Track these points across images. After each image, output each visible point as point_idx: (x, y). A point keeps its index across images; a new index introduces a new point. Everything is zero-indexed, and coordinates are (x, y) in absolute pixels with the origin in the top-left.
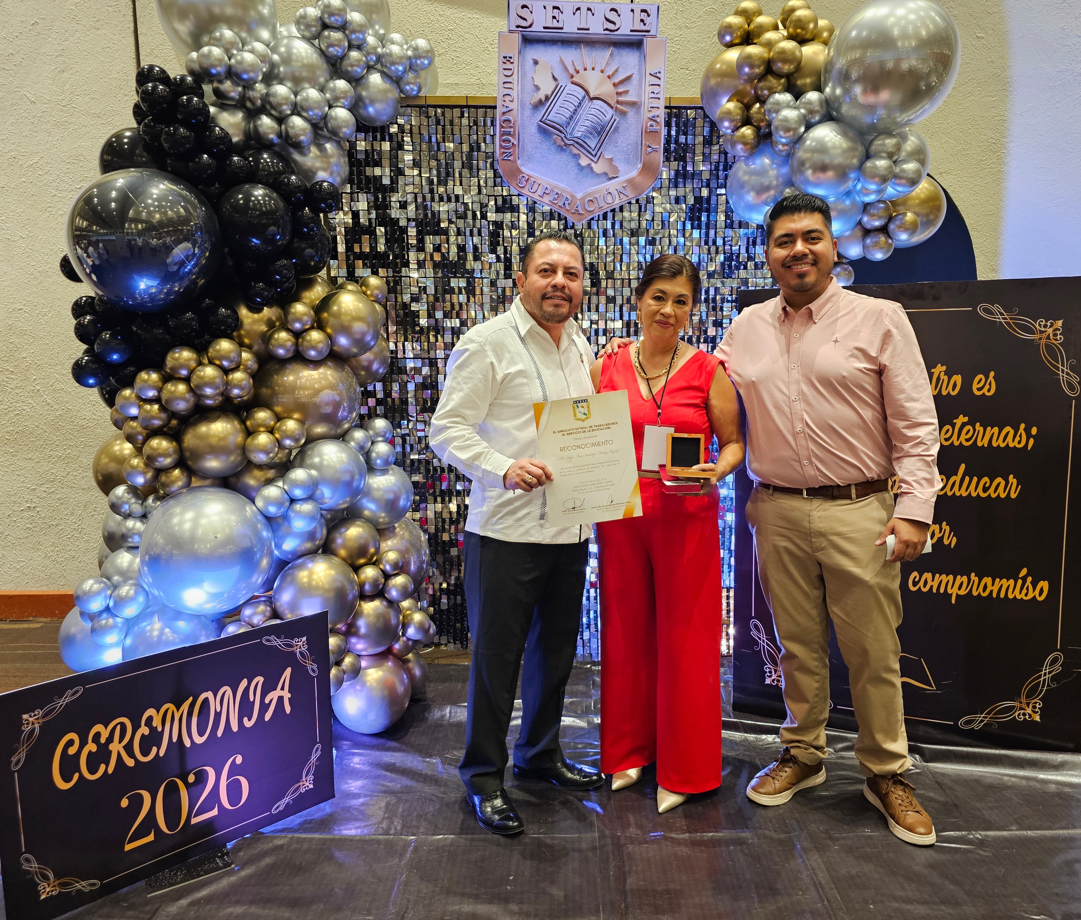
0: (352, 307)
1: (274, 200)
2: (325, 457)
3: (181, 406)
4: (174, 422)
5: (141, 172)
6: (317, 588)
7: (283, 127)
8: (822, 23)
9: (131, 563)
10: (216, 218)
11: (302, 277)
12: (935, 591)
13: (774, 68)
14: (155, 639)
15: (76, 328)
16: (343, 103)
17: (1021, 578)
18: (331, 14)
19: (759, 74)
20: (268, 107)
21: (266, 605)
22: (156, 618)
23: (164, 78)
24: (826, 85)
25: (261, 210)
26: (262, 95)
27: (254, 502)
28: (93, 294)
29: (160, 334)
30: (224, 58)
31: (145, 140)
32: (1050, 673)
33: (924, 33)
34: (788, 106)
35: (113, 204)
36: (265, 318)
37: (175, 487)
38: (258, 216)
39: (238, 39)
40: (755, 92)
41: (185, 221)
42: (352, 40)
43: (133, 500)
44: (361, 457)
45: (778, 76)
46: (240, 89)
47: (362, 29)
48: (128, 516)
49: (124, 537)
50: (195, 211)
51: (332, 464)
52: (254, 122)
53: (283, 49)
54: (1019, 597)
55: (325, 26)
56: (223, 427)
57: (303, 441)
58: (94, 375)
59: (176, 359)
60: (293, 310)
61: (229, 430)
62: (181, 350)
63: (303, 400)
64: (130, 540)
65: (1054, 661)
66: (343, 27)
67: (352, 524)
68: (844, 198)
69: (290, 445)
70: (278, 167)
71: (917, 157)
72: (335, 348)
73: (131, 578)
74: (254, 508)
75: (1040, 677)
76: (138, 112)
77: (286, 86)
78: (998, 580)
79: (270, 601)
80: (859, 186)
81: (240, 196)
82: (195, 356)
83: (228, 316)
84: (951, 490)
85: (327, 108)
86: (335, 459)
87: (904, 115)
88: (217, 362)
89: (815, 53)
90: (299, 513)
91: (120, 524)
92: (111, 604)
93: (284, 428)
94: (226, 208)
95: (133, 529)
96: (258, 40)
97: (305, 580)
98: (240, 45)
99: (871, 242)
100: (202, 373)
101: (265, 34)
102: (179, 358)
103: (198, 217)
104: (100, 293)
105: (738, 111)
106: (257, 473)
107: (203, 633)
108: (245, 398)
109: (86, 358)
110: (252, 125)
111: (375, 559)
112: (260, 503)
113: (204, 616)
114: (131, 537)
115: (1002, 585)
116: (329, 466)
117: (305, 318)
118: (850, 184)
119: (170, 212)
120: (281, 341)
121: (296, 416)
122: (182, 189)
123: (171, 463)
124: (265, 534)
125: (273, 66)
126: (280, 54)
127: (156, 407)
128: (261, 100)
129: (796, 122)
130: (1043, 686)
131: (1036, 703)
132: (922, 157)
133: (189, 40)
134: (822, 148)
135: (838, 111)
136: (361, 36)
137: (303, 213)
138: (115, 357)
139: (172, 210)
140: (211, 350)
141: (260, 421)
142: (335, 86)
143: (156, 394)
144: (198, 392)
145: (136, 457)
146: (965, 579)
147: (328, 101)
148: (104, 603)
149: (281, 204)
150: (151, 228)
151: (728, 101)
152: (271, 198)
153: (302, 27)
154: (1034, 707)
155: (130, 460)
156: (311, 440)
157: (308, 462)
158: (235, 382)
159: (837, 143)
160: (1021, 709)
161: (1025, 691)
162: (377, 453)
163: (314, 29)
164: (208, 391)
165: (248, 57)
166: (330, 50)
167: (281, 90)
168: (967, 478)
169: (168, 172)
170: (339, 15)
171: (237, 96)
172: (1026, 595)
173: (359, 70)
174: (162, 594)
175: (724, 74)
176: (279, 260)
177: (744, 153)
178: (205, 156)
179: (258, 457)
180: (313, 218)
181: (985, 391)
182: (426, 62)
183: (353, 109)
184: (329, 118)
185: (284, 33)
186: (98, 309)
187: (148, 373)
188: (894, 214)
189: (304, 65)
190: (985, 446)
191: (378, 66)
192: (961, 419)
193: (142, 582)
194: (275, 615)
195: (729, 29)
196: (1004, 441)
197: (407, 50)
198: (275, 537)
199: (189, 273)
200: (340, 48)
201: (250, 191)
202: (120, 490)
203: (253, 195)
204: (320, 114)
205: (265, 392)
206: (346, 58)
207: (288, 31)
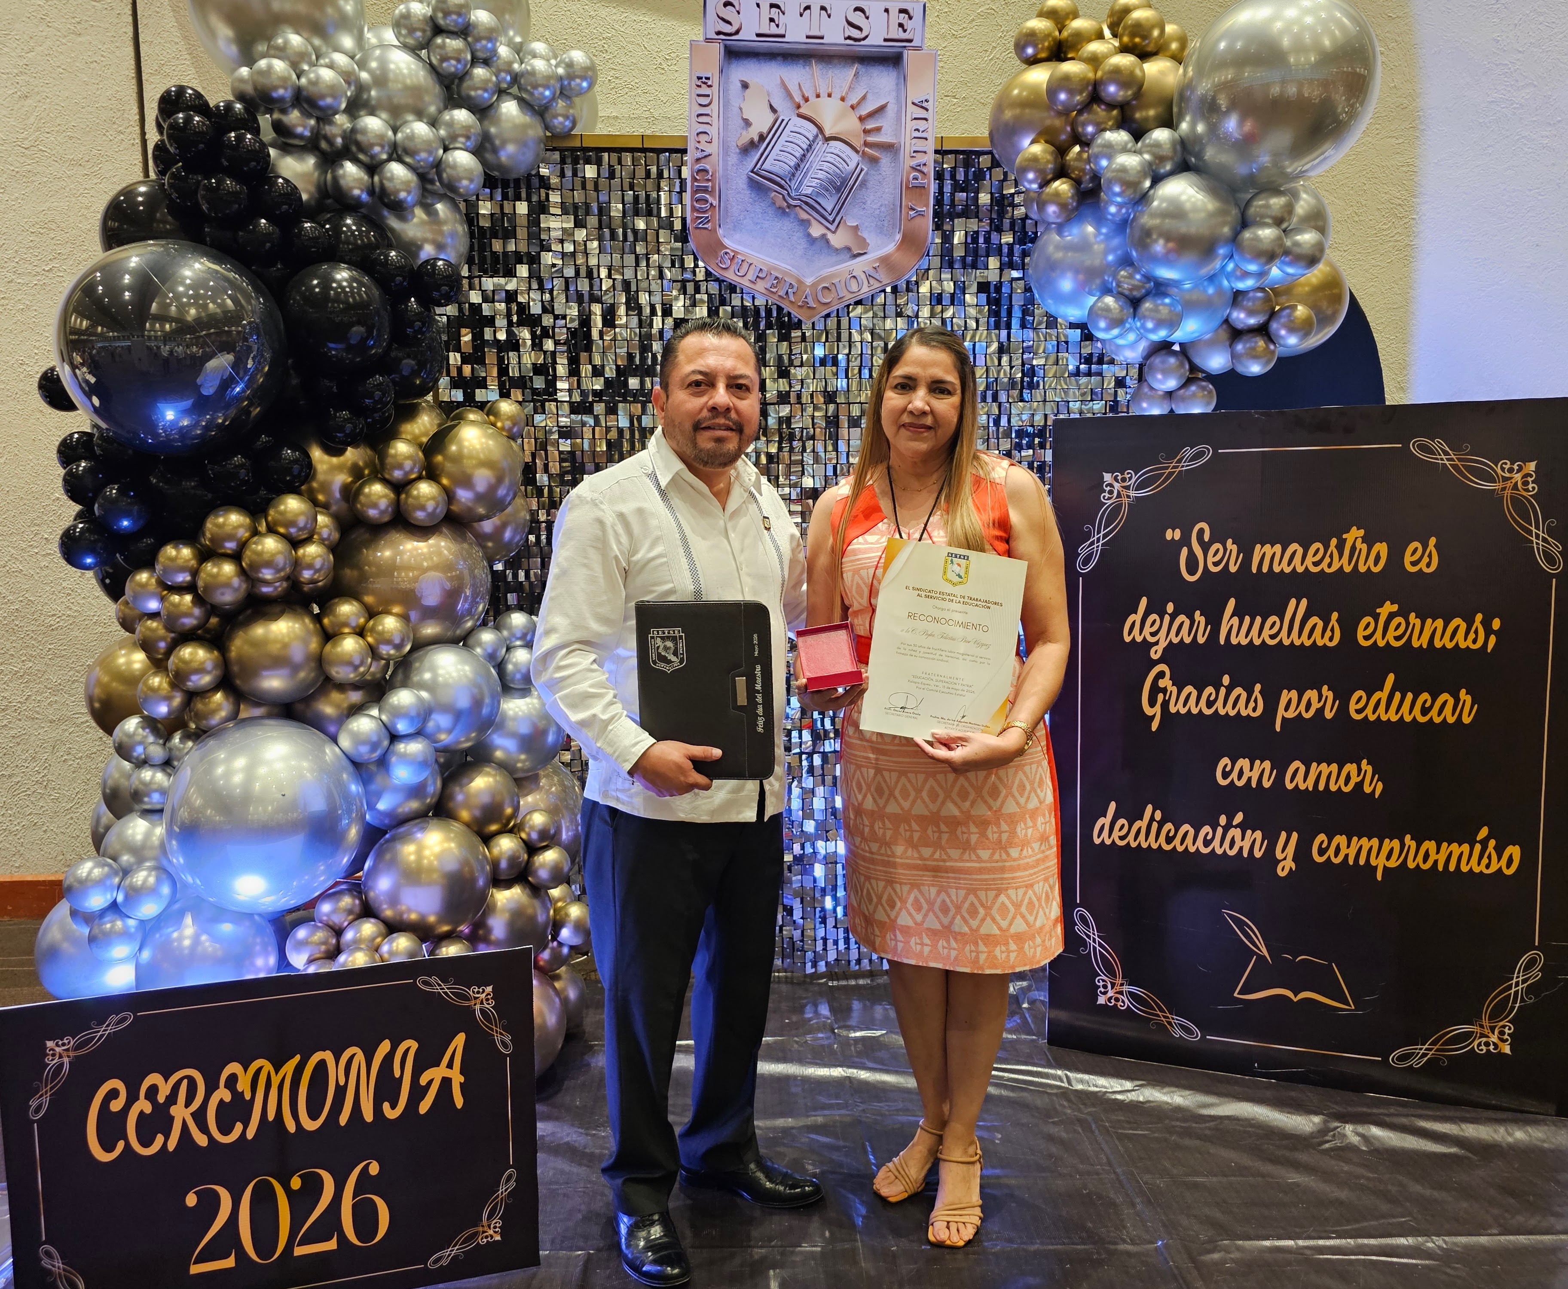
0: (478, 447)
1: (366, 287)
2: (441, 672)
3: (227, 598)
4: (214, 620)
5: (163, 246)
6: (430, 870)
7: (376, 179)
8: (1170, 29)
9: (148, 835)
10: (280, 313)
11: (403, 402)
12: (1351, 862)
13: (1103, 94)
14: (185, 949)
15: (65, 480)
16: (464, 144)
17: (1480, 842)
18: (447, 14)
19: (1082, 103)
20: (354, 149)
21: (354, 897)
22: (188, 920)
23: (200, 105)
24: (1181, 119)
25: (346, 302)
26: (345, 131)
27: (334, 740)
28: (91, 430)
29: (193, 488)
30: (290, 76)
31: (171, 200)
32: (1524, 981)
33: (1327, 43)
34: (1125, 150)
35: (127, 293)
36: (350, 462)
37: (215, 720)
38: (342, 311)
39: (310, 48)
40: (1073, 130)
41: (232, 318)
42: (477, 50)
43: (151, 740)
44: (492, 670)
45: (1109, 106)
46: (312, 122)
47: (491, 35)
48: (143, 764)
49: (137, 796)
50: (249, 302)
51: (451, 681)
52: (333, 172)
53: (374, 65)
54: (1477, 870)
55: (438, 31)
56: (288, 628)
57: (408, 648)
58: (92, 552)
59: (220, 526)
60: (392, 451)
61: (297, 632)
62: (227, 512)
63: (405, 586)
64: (146, 799)
65: (1531, 964)
66: (464, 31)
67: (480, 773)
68: (1206, 283)
69: (388, 654)
70: (369, 238)
71: (1313, 223)
72: (452, 507)
73: (147, 860)
74: (337, 749)
75: (1510, 987)
76: (162, 158)
77: (380, 118)
78: (1445, 845)
79: (358, 889)
80: (1231, 267)
81: (315, 282)
82: (248, 520)
83: (296, 461)
84: (1374, 713)
85: (441, 151)
86: (455, 674)
87: (1296, 164)
88: (282, 530)
89: (1162, 73)
90: (404, 757)
91: (129, 775)
92: (120, 899)
93: (380, 628)
94: (294, 300)
95: (151, 782)
96: (338, 49)
97: (412, 858)
98: (314, 57)
99: (1245, 348)
100: (260, 547)
101: (347, 42)
102: (224, 524)
103: (253, 312)
104: (104, 425)
105: (1049, 157)
106: (336, 696)
107: (258, 941)
108: (321, 583)
109: (81, 526)
110: (329, 176)
111: (512, 824)
112: (345, 742)
113: (260, 915)
114: (148, 795)
115: (1451, 853)
116: (446, 685)
117: (408, 464)
118: (1217, 264)
119: (211, 305)
120: (374, 498)
121: (396, 609)
122: (230, 271)
123: (210, 683)
124: (353, 788)
125: (361, 88)
126: (370, 72)
127: (188, 598)
128: (343, 138)
129: (1138, 172)
130: (1515, 1002)
131: (1504, 1026)
132: (1321, 222)
133: (233, 50)
134: (1176, 212)
135: (1199, 156)
136: (490, 45)
137: (407, 306)
138: (125, 523)
139: (214, 302)
140: (272, 512)
141: (342, 619)
142: (452, 119)
143: (188, 578)
144: (253, 575)
145: (155, 674)
146: (1396, 843)
147: (442, 140)
148: (108, 896)
149: (376, 292)
150: (184, 328)
151: (1033, 142)
152: (361, 284)
153: (404, 32)
154: (1502, 1033)
155: (147, 679)
156: (420, 645)
157: (416, 679)
158: (308, 560)
159: (1199, 203)
160: (1483, 1035)
161: (1487, 1008)
162: (515, 665)
163: (420, 34)
164: (267, 574)
165: (327, 75)
166: (445, 65)
167: (373, 124)
168: (1398, 695)
169: (205, 244)
170: (459, 14)
171: (307, 133)
172: (1488, 866)
173: (486, 95)
174: (198, 882)
175: (1024, 104)
176: (373, 376)
177: (1058, 217)
178: (263, 221)
179: (340, 673)
180: (421, 313)
181: (1422, 565)
182: (585, 84)
183: (477, 152)
184: (443, 166)
185: (374, 41)
186: (98, 452)
187: (176, 547)
188: (1277, 308)
189: (406, 88)
190: (1425, 646)
191: (514, 90)
192: (1389, 608)
193: (165, 863)
194: (367, 911)
195: (1031, 37)
196: (1451, 640)
197: (556, 66)
198: (367, 793)
199: (239, 398)
200: (458, 61)
201: (330, 274)
202: (132, 724)
203: (335, 281)
204: (431, 159)
205: (349, 573)
206: (468, 77)
207: (380, 38)
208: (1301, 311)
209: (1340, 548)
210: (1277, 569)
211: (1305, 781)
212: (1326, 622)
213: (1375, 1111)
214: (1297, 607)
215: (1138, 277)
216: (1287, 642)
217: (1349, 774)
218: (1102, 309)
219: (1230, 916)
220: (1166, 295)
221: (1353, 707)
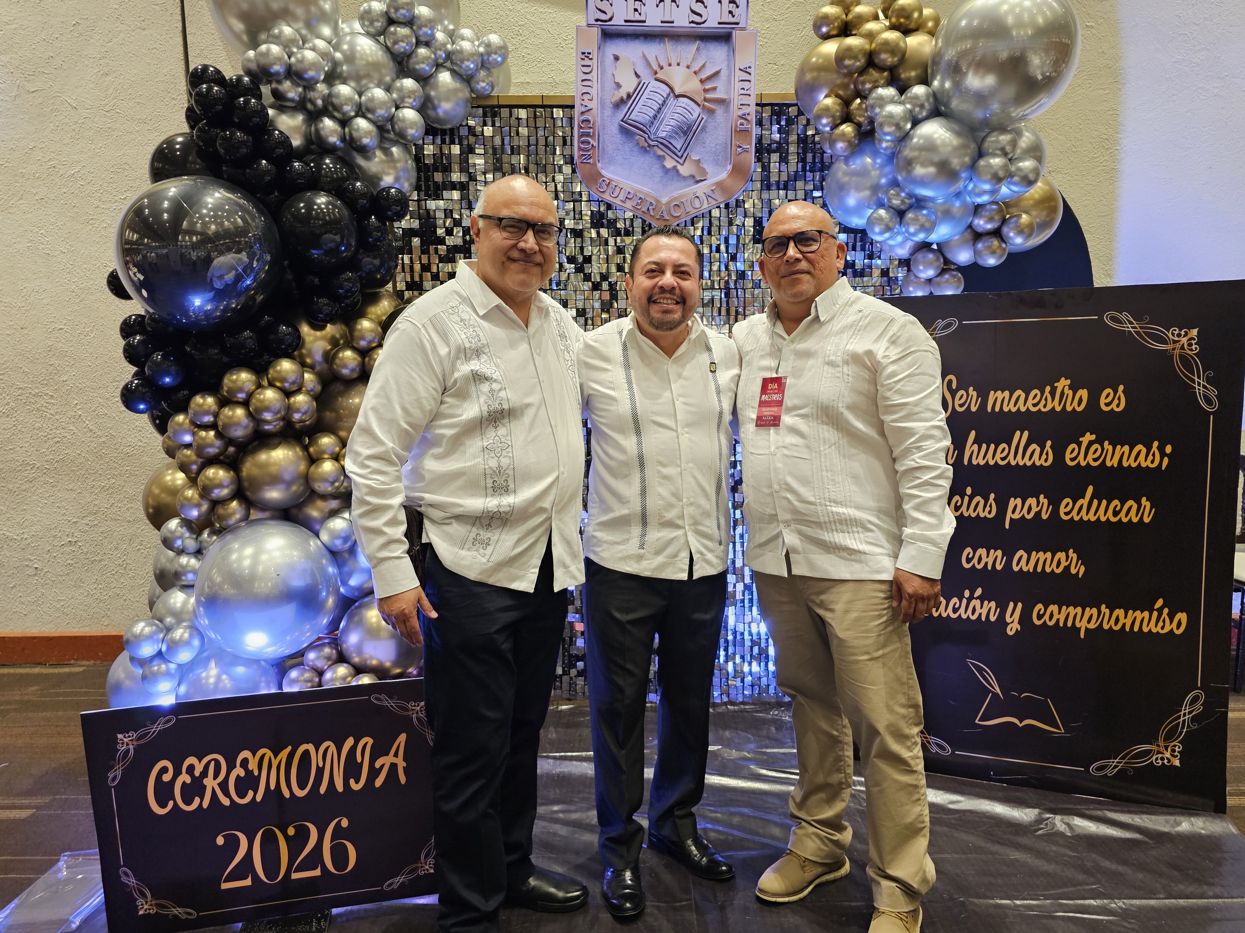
1: (339, 209)
3: (239, 433)
5: (194, 180)
7: (347, 130)
8: (926, 12)
9: (185, 603)
10: (276, 228)
11: (368, 291)
12: (1061, 624)
13: (876, 61)
14: (212, 687)
15: (125, 350)
16: (411, 104)
17: (1157, 610)
18: (397, 9)
19: (860, 67)
20: (330, 108)
21: (332, 648)
22: (213, 664)
23: (219, 78)
24: (933, 77)
25: (324, 220)
26: (324, 96)
27: (317, 535)
28: (143, 313)
29: (216, 354)
30: (283, 56)
31: (199, 146)
32: (1190, 713)
33: (1040, 20)
34: (892, 101)
35: (165, 215)
36: (329, 336)
37: (232, 521)
38: (321, 226)
39: (298, 37)
40: (855, 87)
41: (241, 232)
42: (420, 36)
43: (187, 535)
45: (881, 69)
46: (300, 90)
47: (431, 24)
48: (181, 552)
49: (177, 575)
50: (254, 220)
52: (316, 125)
53: (345, 47)
54: (1154, 630)
55: (391, 22)
56: (284, 454)
58: (143, 400)
59: (234, 382)
60: (359, 327)
61: (291, 457)
62: (239, 371)
64: (183, 578)
65: (1195, 699)
66: (410, 22)
68: (953, 199)
70: (342, 173)
71: (1032, 154)
73: (183, 621)
74: (319, 542)
75: (1179, 717)
76: (191, 116)
77: (349, 86)
78: (1131, 612)
79: (335, 643)
80: (971, 186)
81: (302, 205)
82: (254, 377)
83: (289, 334)
84: (1078, 514)
85: (394, 109)
87: (1019, 110)
88: (278, 384)
89: (920, 44)
91: (173, 560)
92: (164, 649)
94: (287, 218)
95: (187, 565)
96: (319, 37)
97: (374, 620)
98: (301, 43)
99: (984, 247)
100: (262, 397)
101: (326, 31)
102: (236, 380)
103: (257, 227)
104: (151, 311)
105: (837, 107)
106: (320, 503)
107: (263, 679)
108: (307, 423)
109: (136, 382)
110: (313, 128)
112: (324, 536)
113: (265, 660)
114: (185, 574)
115: (1135, 618)
117: (370, 336)
118: (961, 184)
119: (226, 223)
120: (346, 361)
122: (240, 198)
123: (228, 494)
124: (331, 570)
125: (335, 64)
126: (343, 52)
127: (212, 433)
128: (323, 101)
129: (902, 118)
130: (1183, 728)
131: (1175, 746)
132: (1038, 154)
133: (245, 38)
134: (930, 146)
135: (947, 105)
136: (429, 32)
137: (369, 222)
138: (167, 380)
139: (228, 221)
140: (271, 371)
141: (323, 448)
142: (402, 85)
143: (212, 419)
144: (258, 417)
145: (190, 488)
146: (1094, 611)
147: (395, 101)
148: (156, 647)
149: (346, 212)
150: (206, 239)
151: (826, 97)
152: (335, 207)
153: (367, 23)
154: (1173, 751)
155: (184, 492)
158: (297, 405)
159: (947, 140)
160: (1159, 753)
161: (1162, 733)
163: (378, 24)
164: (268, 416)
165: (309, 55)
166: (396, 47)
167: (344, 90)
168: (1096, 502)
169: (224, 179)
170: (408, 11)
171: (297, 98)
172: (1163, 628)
173: (427, 68)
174: (219, 638)
175: (821, 68)
176: (344, 272)
177: (844, 151)
178: (264, 162)
179: (322, 487)
180: (380, 227)
181: (1113, 406)
182: (499, 59)
183: (422, 110)
184: (395, 119)
185: (347, 30)
186: (149, 329)
187: (203, 397)
188: (1008, 216)
189: (369, 64)
190: (1115, 466)
191: (448, 64)
192: (1089, 437)
193: (197, 623)
194: (342, 658)
195: (825, 19)
196: (1135, 461)
197: (478, 46)
198: (340, 573)
199: (248, 288)
200: (407, 44)
201: (312, 199)
202: (173, 524)
203: (315, 204)
204: (386, 115)
205: (329, 415)
206: (414, 55)
207: (351, 27)
208: (1025, 217)
209: (1053, 393)
210: (1006, 409)
211: (1027, 565)
212: (1043, 448)
213: (1079, 807)
214: (1021, 437)
215: (903, 195)
216: (1013, 463)
217: (1059, 560)
218: (877, 219)
219: (972, 664)
220: (923, 208)
221: (1062, 510)
